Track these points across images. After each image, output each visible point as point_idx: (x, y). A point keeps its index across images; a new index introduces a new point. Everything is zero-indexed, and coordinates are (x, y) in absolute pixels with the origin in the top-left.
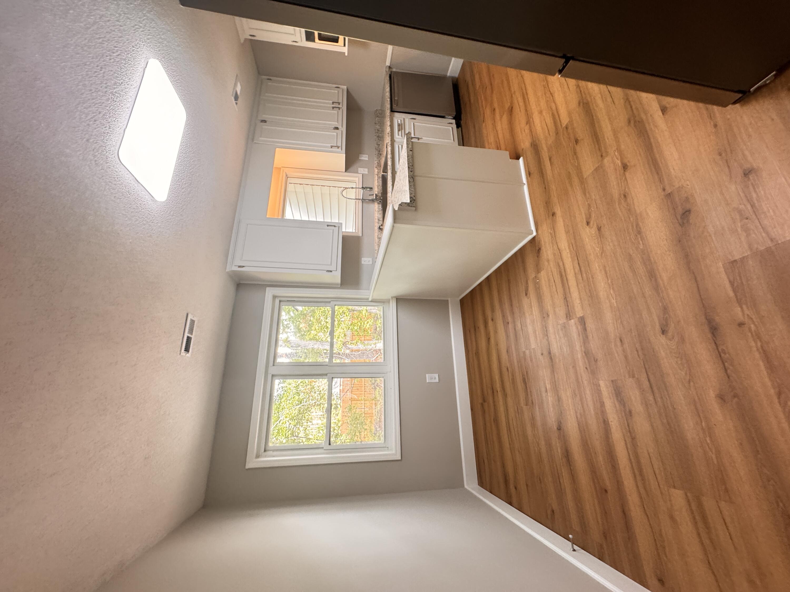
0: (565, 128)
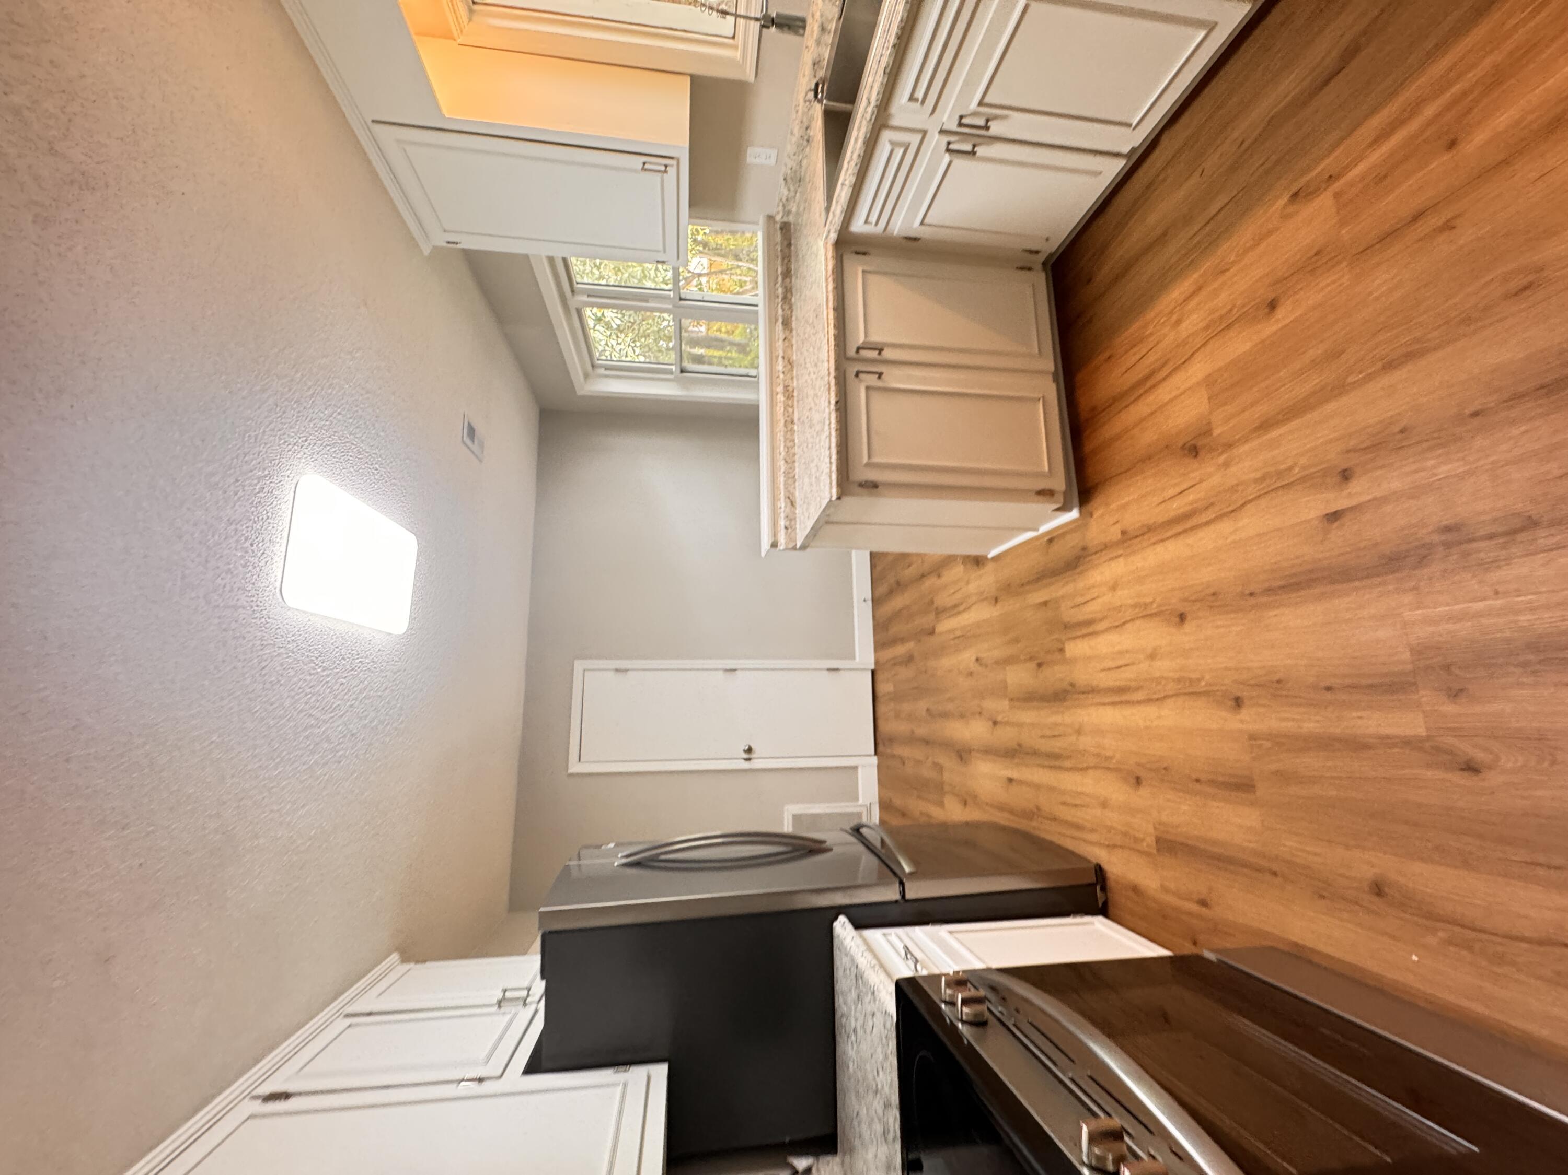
0: (1062, 646)
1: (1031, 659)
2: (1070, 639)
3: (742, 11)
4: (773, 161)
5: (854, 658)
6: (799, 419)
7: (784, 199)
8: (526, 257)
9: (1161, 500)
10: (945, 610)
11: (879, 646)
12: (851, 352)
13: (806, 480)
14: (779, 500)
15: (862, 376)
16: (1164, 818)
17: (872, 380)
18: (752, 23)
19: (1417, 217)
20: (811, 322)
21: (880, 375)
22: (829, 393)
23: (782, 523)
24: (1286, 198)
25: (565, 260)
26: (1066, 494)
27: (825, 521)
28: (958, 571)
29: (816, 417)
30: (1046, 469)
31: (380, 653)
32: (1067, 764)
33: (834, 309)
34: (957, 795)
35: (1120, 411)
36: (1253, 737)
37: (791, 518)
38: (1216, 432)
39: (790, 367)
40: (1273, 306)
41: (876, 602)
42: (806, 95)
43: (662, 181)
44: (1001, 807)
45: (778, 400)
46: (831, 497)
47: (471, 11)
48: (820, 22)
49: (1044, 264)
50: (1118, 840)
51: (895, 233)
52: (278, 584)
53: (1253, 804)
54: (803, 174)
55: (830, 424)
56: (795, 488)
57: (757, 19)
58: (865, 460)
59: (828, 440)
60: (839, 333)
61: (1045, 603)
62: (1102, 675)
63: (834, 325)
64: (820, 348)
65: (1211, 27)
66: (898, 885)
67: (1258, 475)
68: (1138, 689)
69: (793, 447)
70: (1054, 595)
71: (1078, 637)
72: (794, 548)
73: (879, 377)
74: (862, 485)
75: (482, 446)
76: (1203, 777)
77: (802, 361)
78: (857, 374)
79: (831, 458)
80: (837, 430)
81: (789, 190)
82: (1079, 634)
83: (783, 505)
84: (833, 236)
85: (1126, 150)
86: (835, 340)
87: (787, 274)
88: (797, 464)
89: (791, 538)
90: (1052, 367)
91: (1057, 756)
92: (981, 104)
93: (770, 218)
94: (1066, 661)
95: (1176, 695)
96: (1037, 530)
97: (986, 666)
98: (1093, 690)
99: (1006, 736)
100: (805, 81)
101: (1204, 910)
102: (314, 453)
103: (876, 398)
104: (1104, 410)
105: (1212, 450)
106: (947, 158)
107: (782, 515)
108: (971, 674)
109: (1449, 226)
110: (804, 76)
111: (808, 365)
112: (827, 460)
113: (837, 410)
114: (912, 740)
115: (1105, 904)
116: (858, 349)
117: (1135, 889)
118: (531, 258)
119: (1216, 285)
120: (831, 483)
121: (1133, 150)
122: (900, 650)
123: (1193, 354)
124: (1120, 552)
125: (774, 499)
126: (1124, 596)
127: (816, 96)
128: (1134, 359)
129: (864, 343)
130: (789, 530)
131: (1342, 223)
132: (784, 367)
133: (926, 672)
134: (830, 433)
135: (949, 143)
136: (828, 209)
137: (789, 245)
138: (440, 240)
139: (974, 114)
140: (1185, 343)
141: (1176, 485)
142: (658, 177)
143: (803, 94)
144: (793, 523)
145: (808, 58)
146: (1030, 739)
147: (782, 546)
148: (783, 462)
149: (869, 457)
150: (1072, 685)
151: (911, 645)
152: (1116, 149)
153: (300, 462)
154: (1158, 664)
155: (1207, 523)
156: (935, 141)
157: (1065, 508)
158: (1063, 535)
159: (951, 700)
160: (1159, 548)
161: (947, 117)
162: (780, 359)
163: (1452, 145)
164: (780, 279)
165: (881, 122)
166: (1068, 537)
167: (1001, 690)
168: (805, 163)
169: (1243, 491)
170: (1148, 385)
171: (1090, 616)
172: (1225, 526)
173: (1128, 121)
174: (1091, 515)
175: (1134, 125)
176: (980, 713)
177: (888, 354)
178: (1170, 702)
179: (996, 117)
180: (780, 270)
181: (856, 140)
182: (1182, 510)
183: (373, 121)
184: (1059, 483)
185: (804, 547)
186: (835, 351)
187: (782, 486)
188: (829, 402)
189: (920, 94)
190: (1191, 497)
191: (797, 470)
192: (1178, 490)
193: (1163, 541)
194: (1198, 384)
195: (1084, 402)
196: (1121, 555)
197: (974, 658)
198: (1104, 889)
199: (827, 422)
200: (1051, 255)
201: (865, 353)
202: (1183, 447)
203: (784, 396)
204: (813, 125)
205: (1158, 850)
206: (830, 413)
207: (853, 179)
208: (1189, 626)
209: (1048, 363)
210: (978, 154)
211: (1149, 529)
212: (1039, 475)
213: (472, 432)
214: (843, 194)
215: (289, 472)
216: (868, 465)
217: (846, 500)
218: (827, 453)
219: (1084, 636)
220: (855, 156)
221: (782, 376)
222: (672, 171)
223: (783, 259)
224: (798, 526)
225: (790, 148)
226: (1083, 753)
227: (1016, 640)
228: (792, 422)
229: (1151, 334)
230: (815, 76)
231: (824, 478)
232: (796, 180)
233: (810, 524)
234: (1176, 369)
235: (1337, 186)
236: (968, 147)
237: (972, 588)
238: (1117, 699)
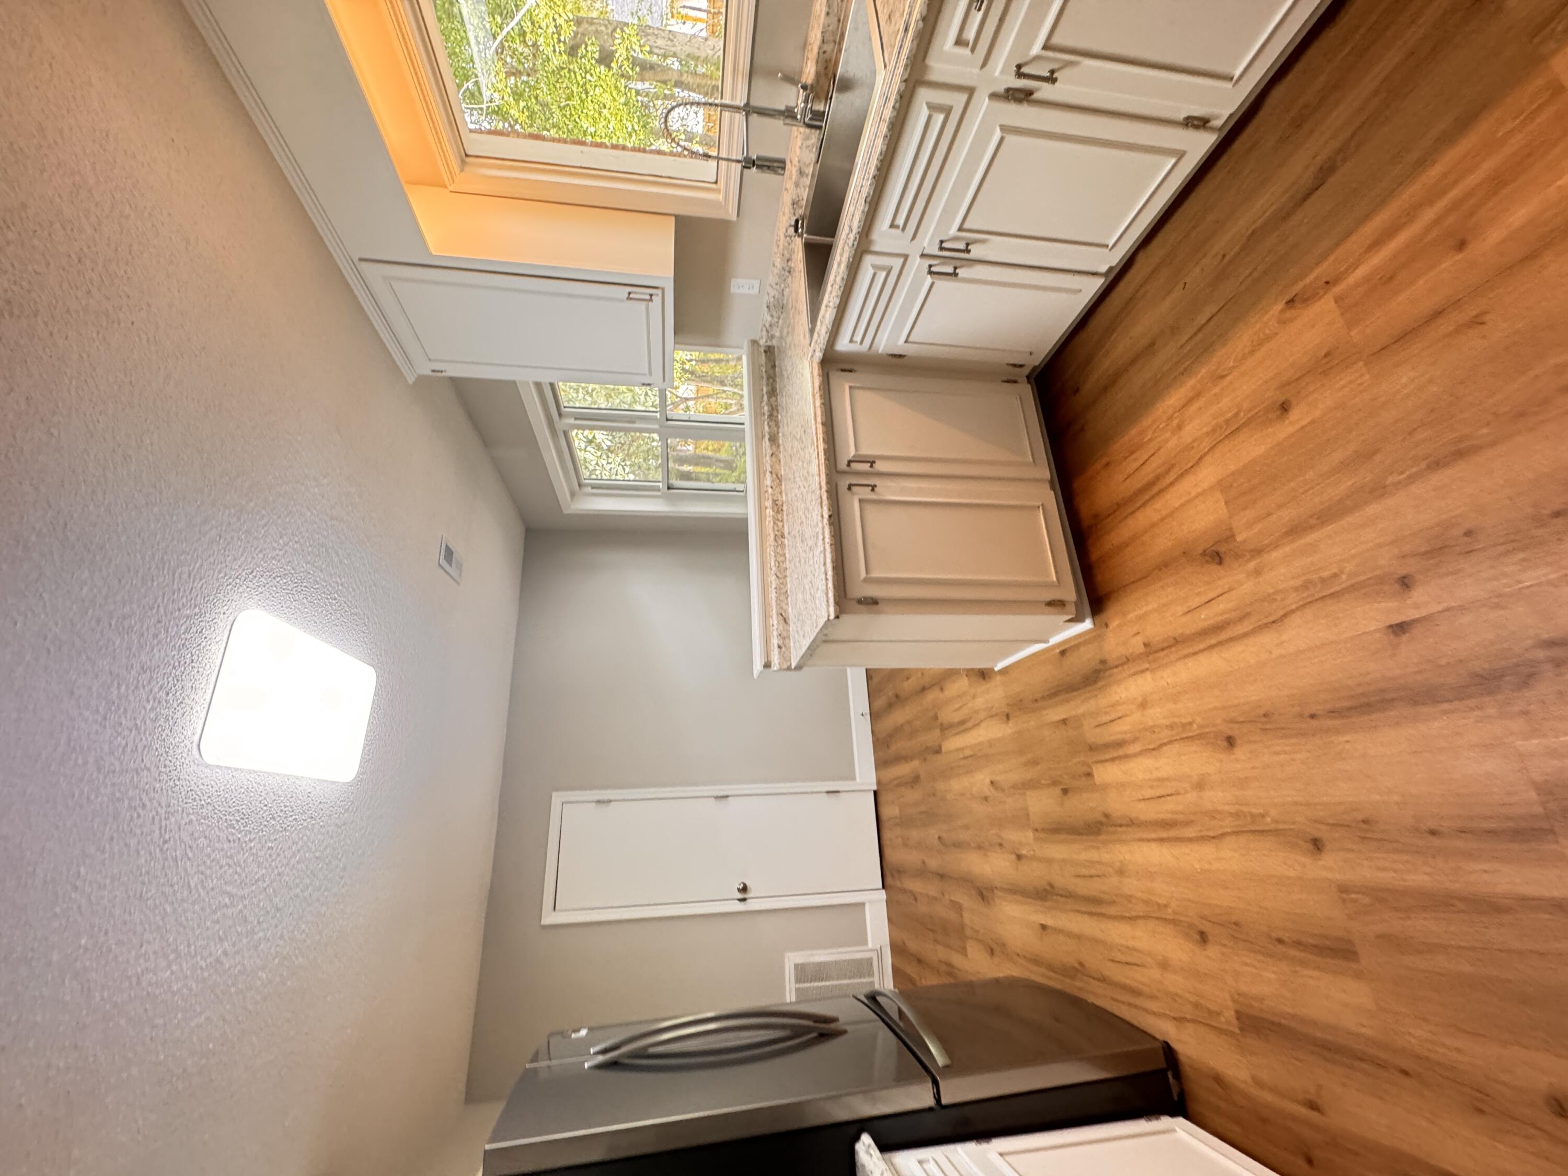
0: (1089, 770)
1: (1055, 783)
2: (1097, 762)
3: (723, 155)
4: (756, 291)
5: (854, 778)
6: (789, 533)
7: (767, 325)
8: (514, 383)
9: (1186, 609)
10: (951, 726)
11: (881, 764)
12: (842, 465)
13: (800, 596)
14: (772, 617)
15: (854, 489)
16: (1244, 988)
17: (865, 493)
18: (734, 164)
19: (1437, 314)
20: (798, 437)
21: (873, 488)
22: (822, 507)
23: (775, 641)
24: (1280, 306)
25: (552, 385)
26: (1078, 605)
27: (824, 639)
28: (962, 684)
29: (808, 532)
30: (1055, 579)
31: (321, 806)
32: (1112, 910)
33: (822, 424)
34: (979, 941)
35: (1126, 518)
36: (1343, 889)
37: (784, 637)
38: (1239, 538)
39: (778, 481)
40: (1285, 408)
41: (875, 716)
42: (787, 231)
43: (647, 308)
44: (1036, 961)
45: (768, 514)
46: (829, 616)
47: (463, 162)
48: (797, 168)
49: (1028, 377)
50: (1188, 1011)
51: (880, 351)
52: (196, 738)
53: (1358, 976)
54: (785, 302)
55: (823, 539)
56: (787, 604)
57: (738, 161)
58: (863, 575)
59: (822, 555)
60: (828, 447)
61: (1064, 721)
62: (1142, 805)
63: (824, 439)
64: (809, 462)
65: (1180, 155)
66: (930, 1085)
67: (1298, 582)
68: (1187, 824)
69: (784, 562)
70: (1073, 713)
71: (1107, 761)
72: (789, 669)
73: (873, 490)
74: (860, 602)
75: (460, 567)
76: (1286, 936)
77: (791, 476)
78: (850, 488)
79: (826, 574)
80: (831, 545)
81: (772, 316)
82: (1108, 756)
83: (775, 623)
84: (819, 355)
85: (1103, 269)
86: (825, 454)
87: (773, 392)
88: (788, 579)
89: (785, 657)
90: (1047, 475)
91: (1095, 901)
92: (960, 229)
93: (754, 342)
94: (1094, 788)
95: (1236, 833)
96: (1047, 641)
97: (1003, 790)
98: (1132, 823)
99: (1033, 874)
100: (786, 219)
101: (1314, 1115)
102: (259, 586)
103: (870, 510)
104: (1109, 516)
105: (1237, 556)
106: (929, 279)
107: (775, 633)
108: (986, 799)
109: (1477, 321)
110: (784, 214)
111: (798, 479)
112: (823, 577)
113: (831, 524)
114: (922, 872)
115: (1182, 1094)
116: (849, 462)
117: (1218, 1079)
118: (518, 385)
119: (1216, 390)
120: (828, 601)
121: (1111, 269)
122: (903, 770)
123: (1201, 458)
124: (1147, 666)
125: (766, 616)
126: (1156, 715)
127: (796, 230)
128: (1135, 465)
129: (854, 456)
130: (783, 649)
131: (1350, 325)
132: (773, 481)
133: (934, 795)
134: (824, 548)
135: (930, 266)
136: (812, 331)
137: (774, 366)
138: (425, 369)
139: (955, 239)
140: (1190, 447)
141: (1199, 594)
142: (643, 305)
143: (784, 230)
144: (787, 641)
145: (787, 199)
146: (1064, 880)
147: (775, 667)
148: (774, 577)
149: (867, 572)
150: (1106, 816)
151: (916, 763)
152: (1093, 269)
153: (241, 597)
154: (1208, 794)
155: (1245, 635)
156: (917, 264)
157: (1078, 619)
158: (1077, 646)
159: (966, 827)
160: (1191, 662)
161: (928, 241)
162: (768, 474)
163: (1461, 245)
164: (765, 398)
165: (863, 246)
166: (1082, 649)
167: (1021, 819)
168: (786, 292)
169: (1283, 600)
170: (1156, 489)
171: (1119, 737)
172: (1267, 639)
173: (1106, 242)
174: (1107, 625)
175: (1110, 246)
176: (1001, 845)
177: (880, 466)
178: (1230, 841)
179: (976, 241)
180: (765, 390)
181: (839, 265)
182: (1211, 622)
183: (361, 260)
184: (1069, 592)
185: (799, 667)
186: (826, 465)
187: (774, 603)
188: (822, 516)
189: (900, 221)
190: (1222, 607)
191: (789, 586)
192: (1204, 599)
193: (1195, 654)
194: (1212, 488)
195: (1085, 509)
196: (1147, 669)
197: (988, 781)
198: (1178, 1075)
199: (821, 537)
200: (1035, 368)
201: (856, 466)
202: (1204, 554)
203: (773, 511)
204: (794, 257)
205: (1241, 1029)
206: (823, 528)
207: (837, 301)
208: (1241, 752)
209: (1044, 472)
210: (960, 275)
211: (1176, 642)
212: (1048, 585)
213: (449, 554)
214: (828, 315)
215: (226, 608)
216: (866, 580)
217: (845, 618)
218: (823, 569)
219: (1113, 759)
220: (839, 279)
221: (770, 490)
222: (657, 300)
223: (768, 379)
224: (792, 644)
225: (772, 279)
226: (1129, 898)
227: (1034, 762)
228: (783, 536)
229: (1150, 440)
230: (794, 214)
231: (820, 595)
232: (779, 307)
233: (807, 643)
234: (1181, 476)
235: (1337, 290)
236: (950, 270)
237: (980, 702)
238: (1164, 834)
